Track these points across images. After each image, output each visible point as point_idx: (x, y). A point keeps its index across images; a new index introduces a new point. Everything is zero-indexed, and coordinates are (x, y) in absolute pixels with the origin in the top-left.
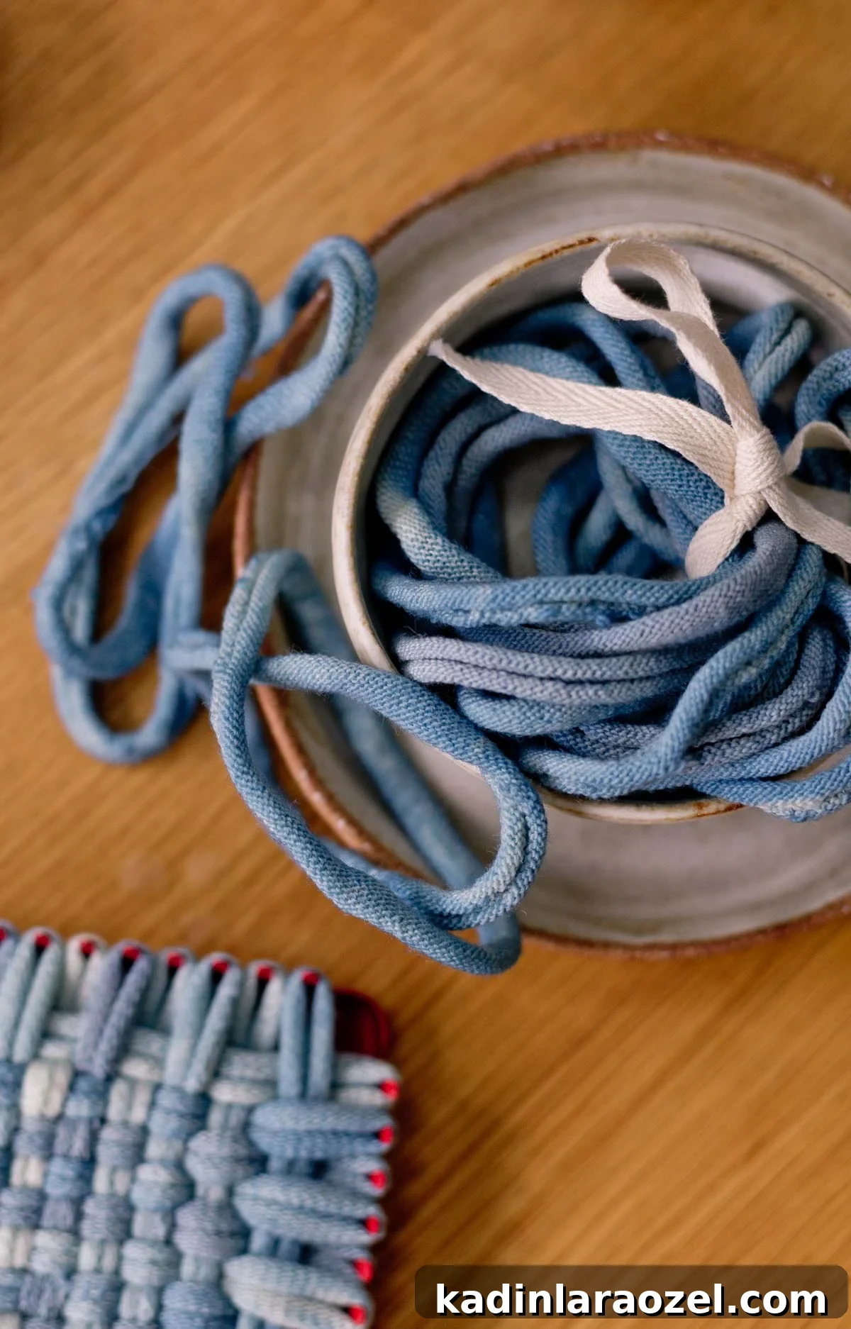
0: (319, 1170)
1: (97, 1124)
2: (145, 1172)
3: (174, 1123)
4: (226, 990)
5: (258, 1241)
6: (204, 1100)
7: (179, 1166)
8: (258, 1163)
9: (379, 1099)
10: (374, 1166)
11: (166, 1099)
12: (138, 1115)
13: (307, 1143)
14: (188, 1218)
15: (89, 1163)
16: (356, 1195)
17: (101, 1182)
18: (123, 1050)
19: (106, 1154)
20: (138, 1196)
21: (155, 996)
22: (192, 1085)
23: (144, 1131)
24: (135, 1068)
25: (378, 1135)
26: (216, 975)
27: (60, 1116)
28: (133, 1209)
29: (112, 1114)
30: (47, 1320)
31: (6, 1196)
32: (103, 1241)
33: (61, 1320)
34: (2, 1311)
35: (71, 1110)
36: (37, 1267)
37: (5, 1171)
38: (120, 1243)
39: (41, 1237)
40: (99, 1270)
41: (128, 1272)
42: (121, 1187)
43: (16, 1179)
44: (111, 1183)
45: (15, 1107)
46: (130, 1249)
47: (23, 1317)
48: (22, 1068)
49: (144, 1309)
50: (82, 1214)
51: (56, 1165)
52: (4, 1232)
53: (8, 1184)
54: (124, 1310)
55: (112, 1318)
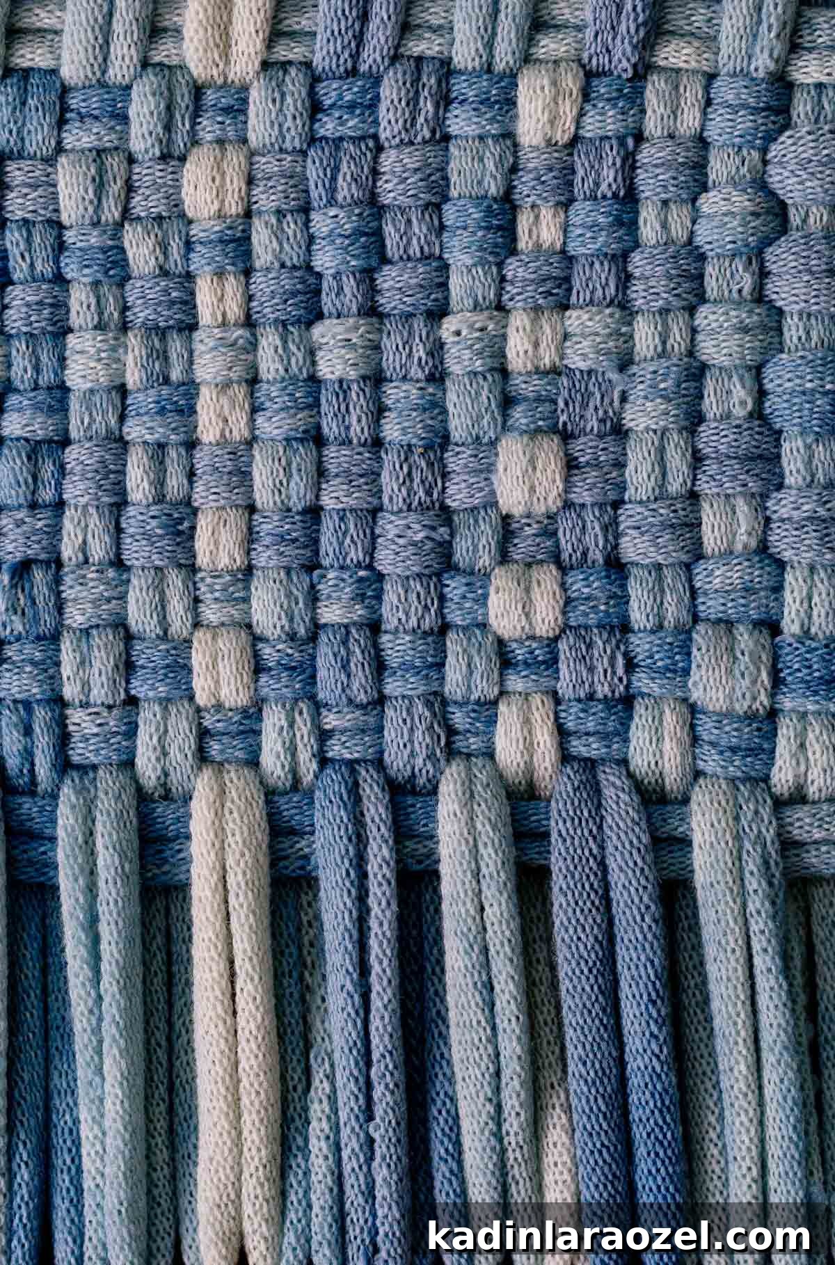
1: (630, 142)
2: (710, 203)
3: (744, 122)
6: (782, 84)
7: (760, 184)
11: (725, 91)
12: (689, 121)
14: (780, 257)
15: (629, 199)
17: (649, 230)
18: (654, 30)
19: (647, 183)
20: (705, 235)
22: (761, 64)
23: (702, 142)
24: (672, 54)
27: (575, 140)
28: (702, 258)
29: (652, 126)
30: (601, 436)
31: (513, 268)
32: (664, 311)
33: (619, 432)
34: (535, 433)
35: (591, 127)
36: (577, 362)
37: (509, 232)
38: (691, 310)
39: (575, 319)
40: (663, 354)
41: (708, 349)
42: (678, 231)
43: (524, 243)
44: (665, 225)
45: (508, 136)
46: (706, 317)
47: (566, 436)
48: (512, 77)
49: (740, 397)
50: (629, 277)
51: (581, 211)
52: (519, 320)
53: (513, 252)
54: (711, 405)
55: (694, 420)
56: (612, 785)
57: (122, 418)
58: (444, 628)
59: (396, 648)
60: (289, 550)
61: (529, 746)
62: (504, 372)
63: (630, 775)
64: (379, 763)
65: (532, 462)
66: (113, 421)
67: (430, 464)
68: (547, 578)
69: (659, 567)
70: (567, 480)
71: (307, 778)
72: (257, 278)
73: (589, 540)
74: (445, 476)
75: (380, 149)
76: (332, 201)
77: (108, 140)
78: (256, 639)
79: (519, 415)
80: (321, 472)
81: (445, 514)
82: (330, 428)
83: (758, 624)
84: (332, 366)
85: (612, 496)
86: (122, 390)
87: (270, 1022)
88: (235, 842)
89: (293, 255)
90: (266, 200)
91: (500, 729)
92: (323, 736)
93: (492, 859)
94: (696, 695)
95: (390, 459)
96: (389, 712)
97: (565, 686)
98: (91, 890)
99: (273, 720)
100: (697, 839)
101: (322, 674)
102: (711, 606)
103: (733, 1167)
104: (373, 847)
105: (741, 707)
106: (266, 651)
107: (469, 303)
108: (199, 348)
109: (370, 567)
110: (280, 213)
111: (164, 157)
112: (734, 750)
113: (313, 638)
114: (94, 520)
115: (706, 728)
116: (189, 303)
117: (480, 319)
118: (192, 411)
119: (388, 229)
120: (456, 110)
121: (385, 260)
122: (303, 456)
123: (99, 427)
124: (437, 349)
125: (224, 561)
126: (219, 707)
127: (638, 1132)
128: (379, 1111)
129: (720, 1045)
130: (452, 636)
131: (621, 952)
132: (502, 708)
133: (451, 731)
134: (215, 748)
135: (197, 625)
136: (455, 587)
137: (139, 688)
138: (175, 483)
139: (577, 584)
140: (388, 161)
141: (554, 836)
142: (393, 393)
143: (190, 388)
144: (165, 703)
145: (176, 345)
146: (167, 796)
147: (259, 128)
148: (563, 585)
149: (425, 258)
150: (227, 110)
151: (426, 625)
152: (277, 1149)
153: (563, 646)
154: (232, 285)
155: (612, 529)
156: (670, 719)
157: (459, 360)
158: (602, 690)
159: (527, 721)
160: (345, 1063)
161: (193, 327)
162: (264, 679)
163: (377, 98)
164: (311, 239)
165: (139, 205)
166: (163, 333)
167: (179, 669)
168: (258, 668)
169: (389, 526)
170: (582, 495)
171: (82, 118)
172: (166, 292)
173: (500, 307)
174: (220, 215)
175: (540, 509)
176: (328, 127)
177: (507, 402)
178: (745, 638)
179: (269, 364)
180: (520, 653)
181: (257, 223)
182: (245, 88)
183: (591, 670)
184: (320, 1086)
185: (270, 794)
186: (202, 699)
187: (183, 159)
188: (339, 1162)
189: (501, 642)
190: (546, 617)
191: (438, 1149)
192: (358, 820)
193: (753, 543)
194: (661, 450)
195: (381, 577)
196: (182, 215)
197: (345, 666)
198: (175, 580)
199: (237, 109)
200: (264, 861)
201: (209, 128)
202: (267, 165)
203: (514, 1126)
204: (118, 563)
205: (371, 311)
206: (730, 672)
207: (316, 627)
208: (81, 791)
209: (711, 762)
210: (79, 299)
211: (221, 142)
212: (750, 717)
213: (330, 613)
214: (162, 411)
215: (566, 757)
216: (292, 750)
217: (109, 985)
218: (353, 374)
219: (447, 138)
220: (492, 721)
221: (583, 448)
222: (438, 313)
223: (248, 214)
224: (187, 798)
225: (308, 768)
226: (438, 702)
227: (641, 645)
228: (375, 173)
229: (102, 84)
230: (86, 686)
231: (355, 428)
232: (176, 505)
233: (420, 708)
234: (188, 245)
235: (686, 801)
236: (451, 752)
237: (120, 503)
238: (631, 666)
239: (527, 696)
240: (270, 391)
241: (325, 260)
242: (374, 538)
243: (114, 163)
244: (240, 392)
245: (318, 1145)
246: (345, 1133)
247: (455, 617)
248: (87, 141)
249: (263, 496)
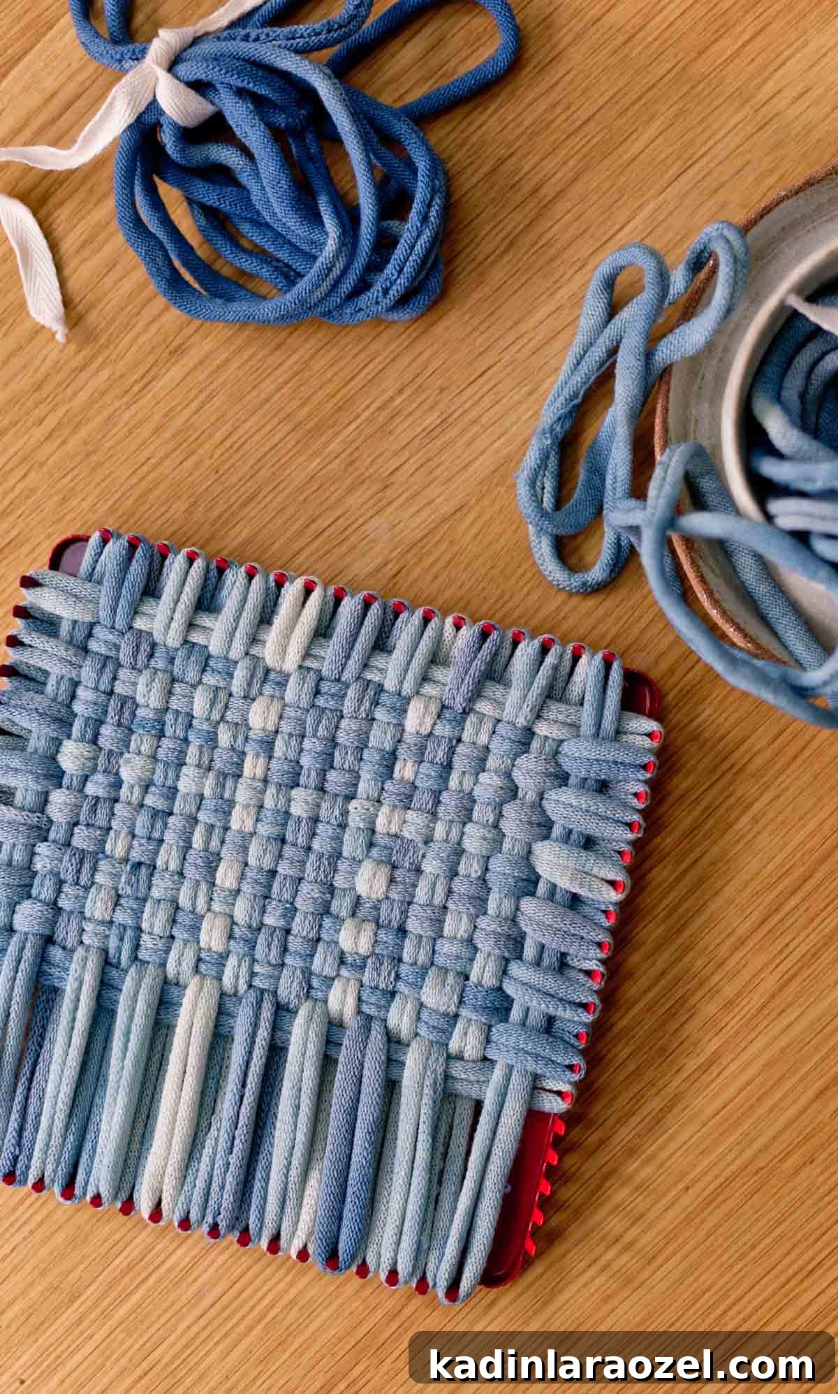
0: (603, 787)
1: (454, 742)
2: (483, 777)
3: (507, 746)
4: (550, 659)
5: (557, 831)
6: (529, 732)
7: (508, 775)
8: (562, 779)
9: (647, 743)
10: (641, 788)
11: (502, 729)
12: (483, 739)
13: (596, 767)
14: (510, 810)
15: (448, 767)
16: (625, 805)
17: (453, 783)
18: (477, 693)
19: (458, 763)
20: (478, 791)
21: (502, 660)
22: (521, 721)
23: (487, 749)
24: (483, 707)
25: (645, 767)
26: (545, 649)
27: (430, 734)
28: (474, 801)
29: (466, 736)
30: (409, 870)
31: (388, 786)
32: (452, 822)
33: (419, 871)
34: (379, 862)
35: (438, 731)
36: (407, 835)
37: (390, 769)
38: (465, 824)
39: (411, 815)
40: (446, 841)
41: (467, 844)
42: (467, 788)
43: (396, 775)
44: (461, 783)
45: (401, 727)
46: (469, 828)
47: (394, 867)
48: (408, 700)
49: (475, 869)
50: (439, 802)
51: (425, 768)
52: (385, 809)
53: (391, 778)
54: (462, 869)
55: (453, 873)
56: (376, 1032)
57: (199, 809)
58: (319, 940)
59: (294, 944)
60: (258, 887)
61: (343, 1003)
62: (373, 832)
63: (386, 1027)
64: (275, 994)
65: (374, 875)
66: (194, 810)
67: (330, 864)
68: (369, 928)
69: (421, 937)
70: (388, 887)
71: (241, 992)
72: (274, 761)
73: (393, 916)
74: (335, 871)
75: (342, 717)
76: (314, 736)
77: (222, 684)
78: (234, 923)
79: (375, 852)
80: (280, 856)
81: (331, 889)
82: (289, 837)
83: (459, 974)
84: (298, 809)
85: (407, 899)
86: (202, 797)
87: (197, 1098)
88: (200, 1013)
89: (291, 755)
90: (286, 728)
91: (332, 991)
92: (252, 974)
93: (312, 1050)
94: (423, 999)
95: (312, 857)
96: (285, 971)
97: (365, 980)
98: (131, 1018)
99: (232, 962)
100: (407, 1064)
101: (258, 947)
102: (440, 960)
103: (389, 1218)
104: (260, 1031)
105: (442, 1009)
106: (236, 929)
107: (365, 796)
108: (239, 786)
109: (292, 904)
110: (290, 735)
111: (245, 697)
112: (434, 1027)
113: (260, 929)
114: (174, 852)
115: (425, 1015)
116: (240, 765)
117: (367, 804)
118: (230, 813)
119: (337, 753)
120: (379, 708)
121: (332, 767)
122: (273, 847)
123: (187, 810)
124: (345, 813)
125: (227, 885)
126: (210, 949)
127: (350, 1190)
128: (235, 1150)
129: (397, 1162)
130: (321, 943)
131: (361, 1106)
132: (336, 982)
133: (310, 987)
134: (203, 967)
135: (209, 910)
136: (327, 922)
137: (176, 932)
138: (214, 844)
139: (382, 935)
140: (344, 724)
141: (343, 1048)
142: (321, 828)
143: (232, 803)
144: (186, 942)
145: (229, 783)
146: (177, 984)
147: (290, 696)
148: (376, 935)
149: (350, 771)
150: (278, 683)
151: (311, 936)
152: (186, 1156)
153: (369, 961)
154: (262, 761)
155: (404, 913)
156: (409, 1006)
157: (355, 820)
158: (382, 986)
159: (345, 992)
160: (226, 1125)
161: (240, 776)
162: (232, 942)
163: (345, 694)
164: (302, 750)
165: (229, 716)
166: (225, 776)
167: (195, 929)
168: (231, 937)
169: (305, 888)
170: (394, 895)
171: (213, 671)
172: (231, 757)
173: (379, 801)
174: (264, 730)
175: (374, 896)
176: (321, 702)
177: (371, 845)
178: (451, 979)
179: (269, 802)
180: (350, 960)
181: (279, 736)
182: (289, 675)
183: (379, 975)
184: (213, 1132)
185: (223, 994)
186: (202, 944)
187: (253, 700)
188: (213, 1169)
189: (342, 952)
190: (364, 946)
192: (257, 1017)
193: (466, 936)
194: (434, 884)
195: (296, 909)
196: (247, 725)
197: (269, 946)
198: (204, 887)
199: (282, 684)
200: (211, 1025)
201: (268, 690)
202: (290, 712)
203: (294, 1173)
204: (181, 874)
205: (321, 789)
206: (440, 992)
207: (261, 925)
208: (139, 972)
209: (423, 1031)
210: (192, 751)
211: (272, 697)
212: (446, 1015)
213: (269, 920)
214: (216, 811)
215: (359, 1012)
216: (237, 978)
217: (128, 1063)
218: (305, 815)
219: (373, 719)
220: (330, 987)
221: (399, 875)
222: (350, 797)
223: (277, 732)
224: (185, 987)
225: (242, 987)
226: (307, 974)
227: (404, 970)
228: (337, 727)
229: (226, 658)
230: (152, 925)
231: (300, 840)
232: (212, 854)
233: (298, 972)
234: (246, 739)
235: (408, 1045)
236: (308, 996)
237: (188, 847)
238: (398, 977)
239: (348, 980)
240: (267, 814)
241: (305, 761)
242: (297, 891)
243: (222, 695)
244: (253, 811)
245: (205, 1159)
246: (218, 1156)
247: (324, 936)
248: (212, 682)
249: (252, 860)
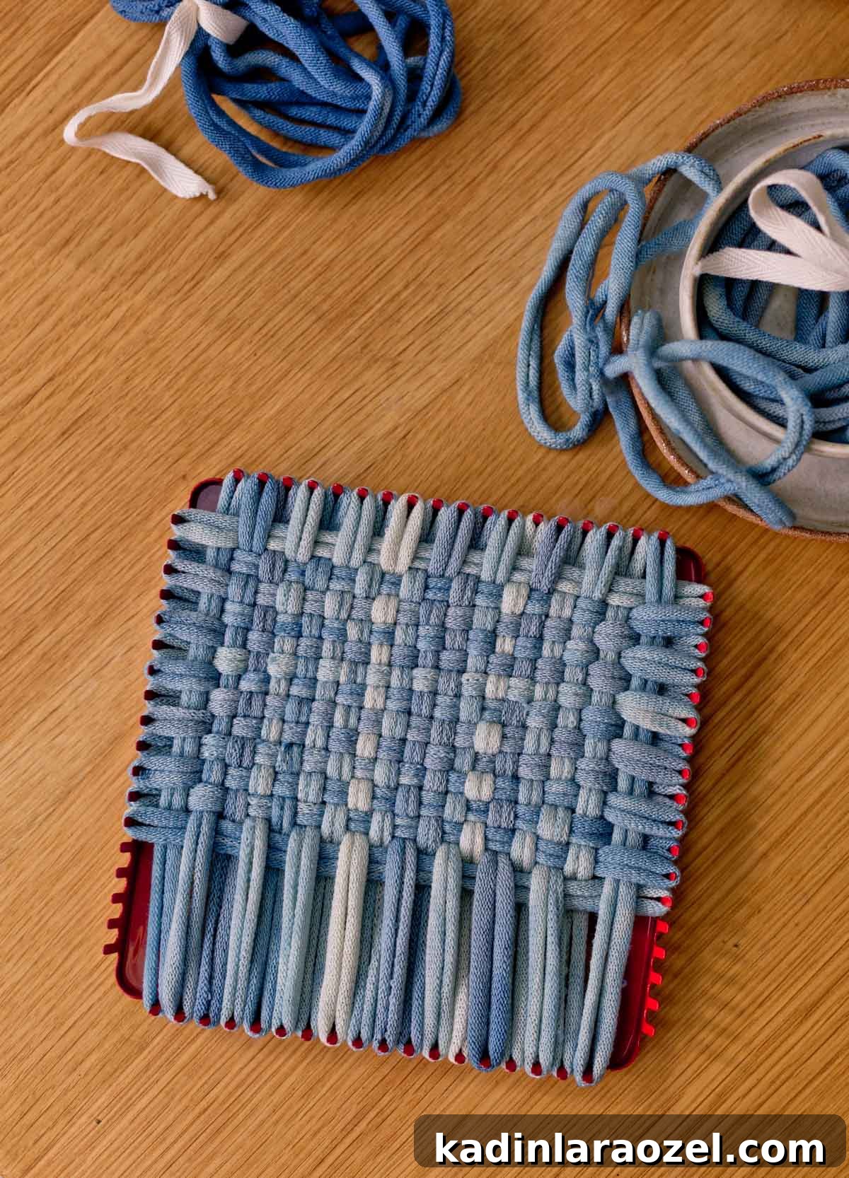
0: (669, 642)
1: (544, 617)
2: (570, 644)
3: (587, 616)
4: (616, 542)
5: (635, 682)
6: (604, 604)
7: (591, 641)
8: (635, 639)
9: (702, 603)
10: (700, 640)
11: (582, 603)
12: (567, 612)
13: (663, 626)
14: (595, 669)
15: (540, 638)
16: (690, 656)
17: (546, 652)
18: (558, 577)
19: (548, 635)
20: (567, 656)
21: (575, 547)
22: (597, 595)
23: (571, 621)
24: (564, 586)
25: (702, 623)
26: (610, 535)
27: (523, 613)
28: (565, 665)
29: (552, 612)
30: (517, 727)
31: (492, 658)
32: (547, 683)
33: (524, 727)
34: (492, 722)
35: (529, 610)
36: (511, 698)
37: (493, 645)
38: (558, 684)
39: (513, 681)
40: (545, 699)
41: (563, 700)
42: (557, 654)
43: (498, 649)
44: (552, 651)
45: (498, 609)
46: (563, 688)
47: (504, 725)
48: (502, 586)
49: (571, 720)
50: (536, 668)
51: (521, 641)
52: (492, 678)
53: (494, 652)
54: (560, 721)
55: (553, 726)
56: (503, 863)
57: (336, 694)
58: (447, 792)
59: (427, 797)
60: (392, 754)
61: (473, 842)
62: (484, 698)
63: (510, 860)
64: (415, 841)
65: (489, 733)
66: (333, 695)
67: (450, 729)
68: (489, 779)
69: (532, 781)
70: (502, 742)
71: (386, 842)
72: (395, 648)
73: (507, 767)
74: (455, 733)
75: (449, 606)
76: (427, 624)
77: (347, 588)
78: (375, 786)
79: (487, 714)
80: (408, 726)
81: (454, 748)
82: (414, 709)
83: (567, 808)
84: (419, 686)
85: (518, 751)
86: (338, 683)
87: (358, 934)
88: (355, 862)
89: (410, 641)
90: (403, 619)
91: (463, 834)
92: (395, 827)
93: (453, 884)
94: (540, 832)
95: (435, 724)
96: (421, 822)
97: (489, 822)
98: (297, 873)
99: (376, 818)
100: (532, 888)
101: (398, 803)
102: (550, 799)
103: (529, 1019)
104: (407, 872)
105: (556, 839)
106: (378, 791)
107: (474, 669)
108: (369, 671)
109: (422, 765)
110: (407, 625)
111: (367, 597)
112: (551, 855)
113: (396, 789)
114: (320, 731)
115: (542, 845)
116: (368, 654)
117: (478, 676)
118: (363, 695)
119: (447, 637)
120: (479, 595)
121: (444, 648)
122: (402, 719)
123: (327, 697)
124: (459, 685)
125: (366, 754)
126: (356, 810)
127: (494, 999)
128: (395, 976)
129: (530, 970)
130: (449, 795)
131: (497, 927)
132: (465, 826)
133: (444, 832)
134: (352, 825)
135: (353, 777)
136: (453, 777)
137: (327, 798)
138: (352, 721)
139: (500, 782)
140: (451, 611)
141: (477, 879)
142: (440, 699)
143: (364, 686)
144: (336, 805)
145: (361, 669)
146: (331, 842)
147: (404, 591)
148: (494, 782)
149: (460, 650)
150: (393, 583)
151: (440, 790)
152: (353, 985)
153: (491, 806)
154: (385, 649)
155: (516, 764)
156: (528, 839)
157: (467, 690)
158: (504, 825)
159: (473, 832)
160: (385, 955)
161: (368, 663)
162: (375, 801)
163: (450, 587)
164: (418, 636)
165: (355, 614)
166: (356, 664)
167: (343, 793)
168: (374, 797)
169: (431, 750)
170: (507, 749)
171: (338, 578)
172: (360, 648)
173: (486, 673)
174: (385, 623)
175: (490, 752)
176: (430, 595)
177: (483, 709)
178: (561, 813)
179: (395, 682)
180: (475, 806)
181: (398, 627)
182: (401, 576)
183: (501, 816)
184: (374, 963)
185: (371, 847)
186: (350, 806)
187: (374, 599)
188: (377, 994)
189: (468, 801)
190: (486, 793)
191: (415, 1003)
192: (403, 861)
193: (569, 777)
194: (539, 736)
195: (425, 769)
196: (370, 620)
197: (407, 801)
198: (347, 759)
199: (397, 583)
200: (365, 871)
201: (385, 589)
202: (405, 606)
203: (446, 990)
204: (326, 749)
205: (437, 667)
206: (553, 825)
207: (398, 785)
208: (299, 834)
209: (542, 859)
210: (327, 647)
211: (389, 595)
212: (559, 843)
213: (404, 780)
214: (351, 694)
215: (486, 849)
216: (382, 831)
217: (299, 911)
218: (426, 690)
219: (474, 606)
220: (460, 831)
221: (509, 731)
222: (462, 672)
223: (395, 624)
224: (339, 843)
225: (387, 838)
226: (441, 820)
227: (521, 810)
228: (445, 615)
229: (347, 567)
230: (307, 794)
231: (424, 711)
232: (351, 730)
233: (433, 821)
234: (371, 632)
235: (530, 873)
236: (443, 841)
237: (331, 726)
238: (516, 817)
239: (475, 823)
240: (394, 692)
241: (422, 645)
242: (425, 753)
243: (348, 597)
244: (382, 690)
245: (370, 987)
246: (381, 982)
247: (451, 789)
248: (339, 587)
249: (385, 732)
